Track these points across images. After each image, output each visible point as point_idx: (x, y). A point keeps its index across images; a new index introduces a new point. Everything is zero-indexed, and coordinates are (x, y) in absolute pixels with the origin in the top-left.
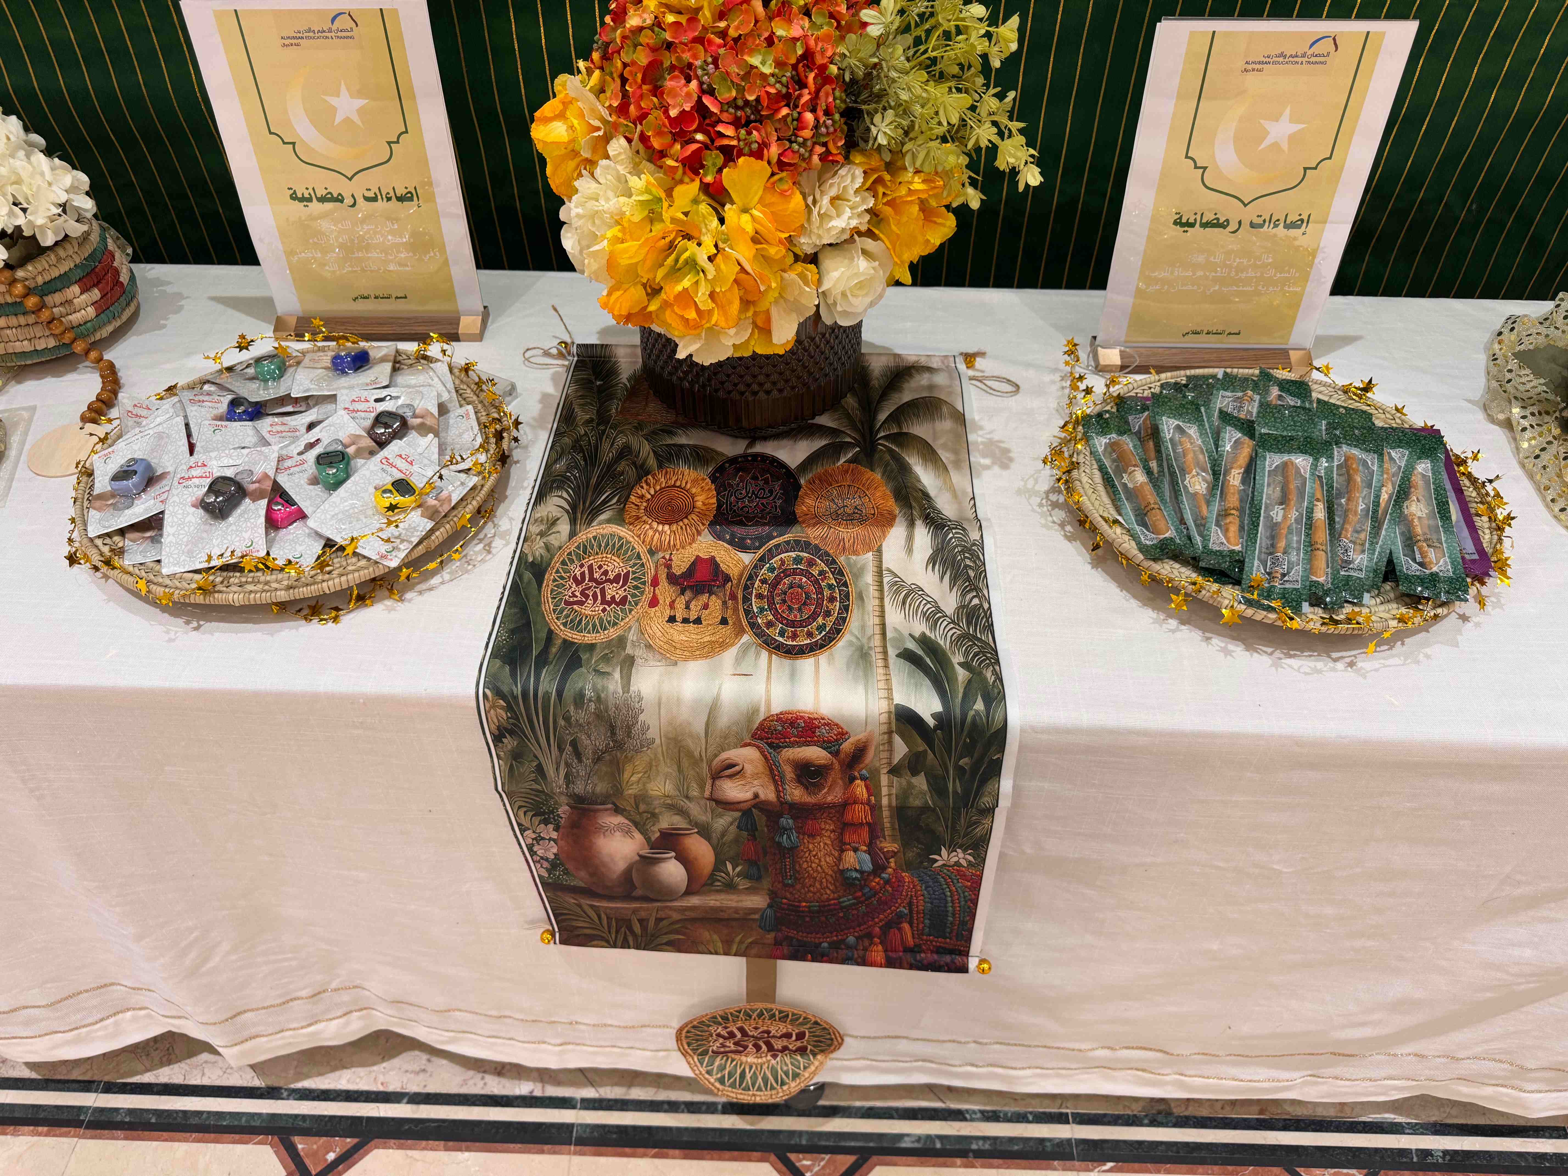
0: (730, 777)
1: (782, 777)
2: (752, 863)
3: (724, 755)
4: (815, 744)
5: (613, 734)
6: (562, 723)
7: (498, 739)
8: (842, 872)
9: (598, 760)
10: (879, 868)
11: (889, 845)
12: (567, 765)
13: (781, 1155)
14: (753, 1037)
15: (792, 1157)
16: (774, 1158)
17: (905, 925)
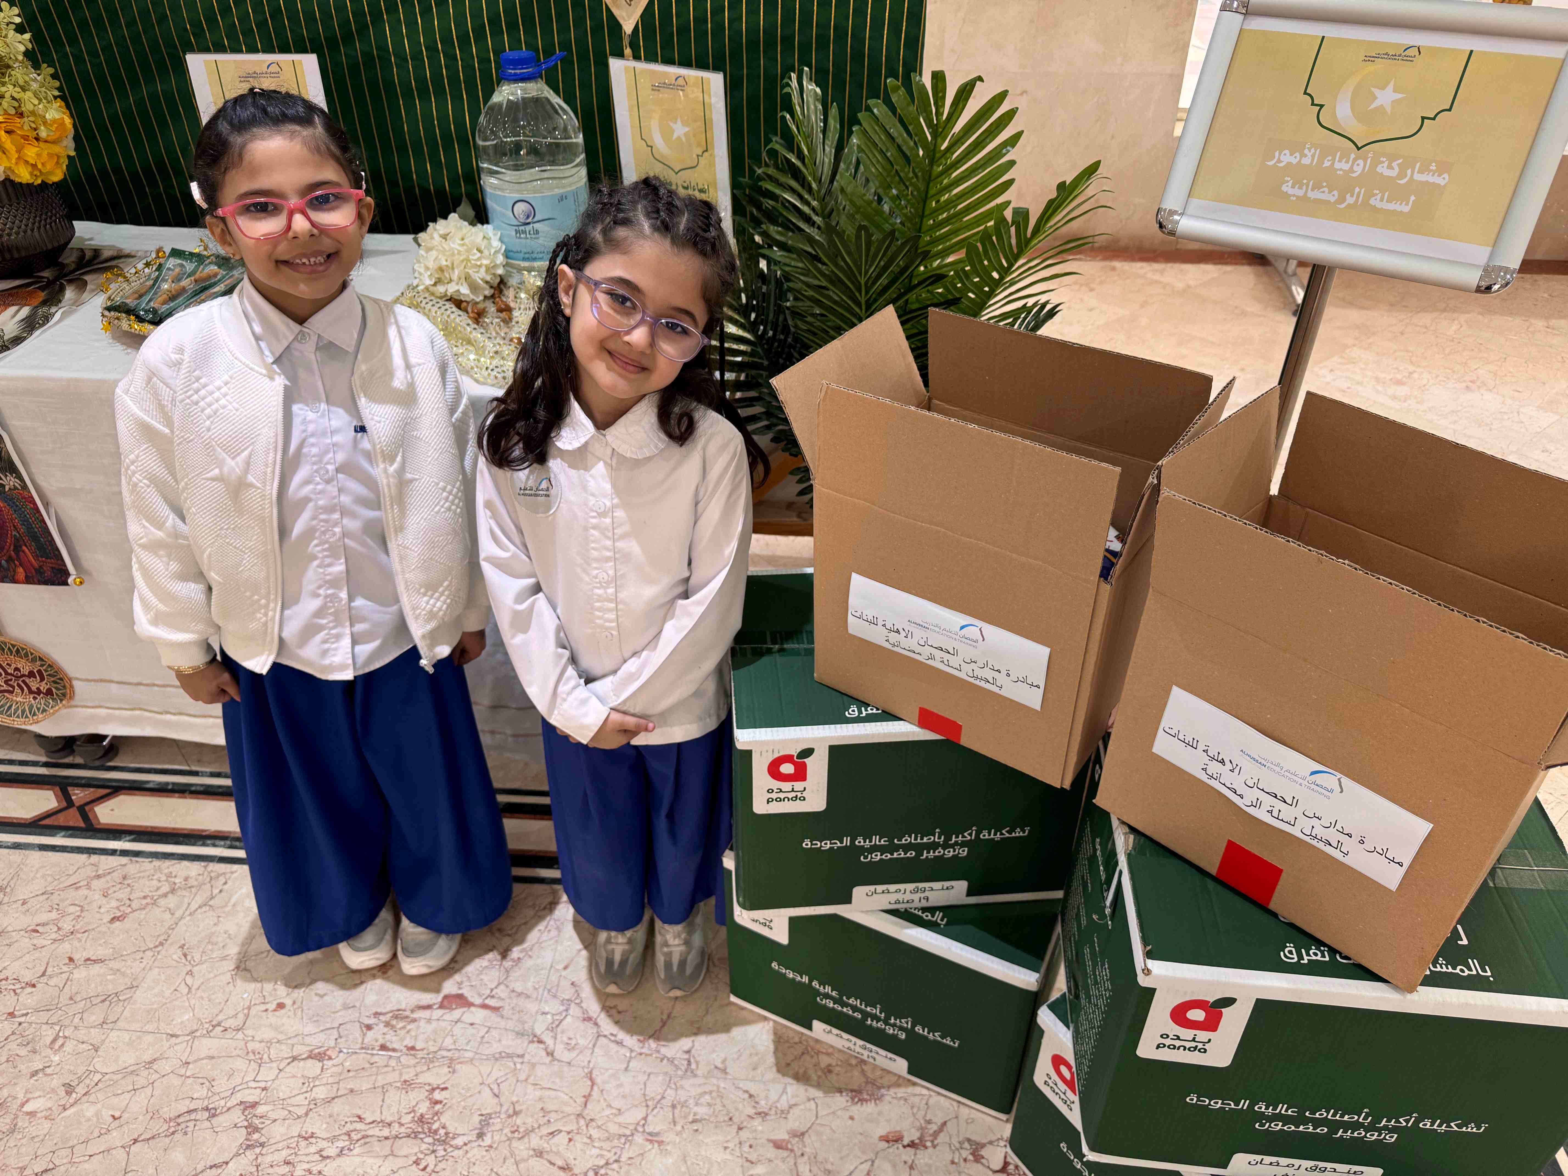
13: (63, 786)
14: (11, 674)
15: (69, 789)
16: (57, 789)
17: (24, 548)
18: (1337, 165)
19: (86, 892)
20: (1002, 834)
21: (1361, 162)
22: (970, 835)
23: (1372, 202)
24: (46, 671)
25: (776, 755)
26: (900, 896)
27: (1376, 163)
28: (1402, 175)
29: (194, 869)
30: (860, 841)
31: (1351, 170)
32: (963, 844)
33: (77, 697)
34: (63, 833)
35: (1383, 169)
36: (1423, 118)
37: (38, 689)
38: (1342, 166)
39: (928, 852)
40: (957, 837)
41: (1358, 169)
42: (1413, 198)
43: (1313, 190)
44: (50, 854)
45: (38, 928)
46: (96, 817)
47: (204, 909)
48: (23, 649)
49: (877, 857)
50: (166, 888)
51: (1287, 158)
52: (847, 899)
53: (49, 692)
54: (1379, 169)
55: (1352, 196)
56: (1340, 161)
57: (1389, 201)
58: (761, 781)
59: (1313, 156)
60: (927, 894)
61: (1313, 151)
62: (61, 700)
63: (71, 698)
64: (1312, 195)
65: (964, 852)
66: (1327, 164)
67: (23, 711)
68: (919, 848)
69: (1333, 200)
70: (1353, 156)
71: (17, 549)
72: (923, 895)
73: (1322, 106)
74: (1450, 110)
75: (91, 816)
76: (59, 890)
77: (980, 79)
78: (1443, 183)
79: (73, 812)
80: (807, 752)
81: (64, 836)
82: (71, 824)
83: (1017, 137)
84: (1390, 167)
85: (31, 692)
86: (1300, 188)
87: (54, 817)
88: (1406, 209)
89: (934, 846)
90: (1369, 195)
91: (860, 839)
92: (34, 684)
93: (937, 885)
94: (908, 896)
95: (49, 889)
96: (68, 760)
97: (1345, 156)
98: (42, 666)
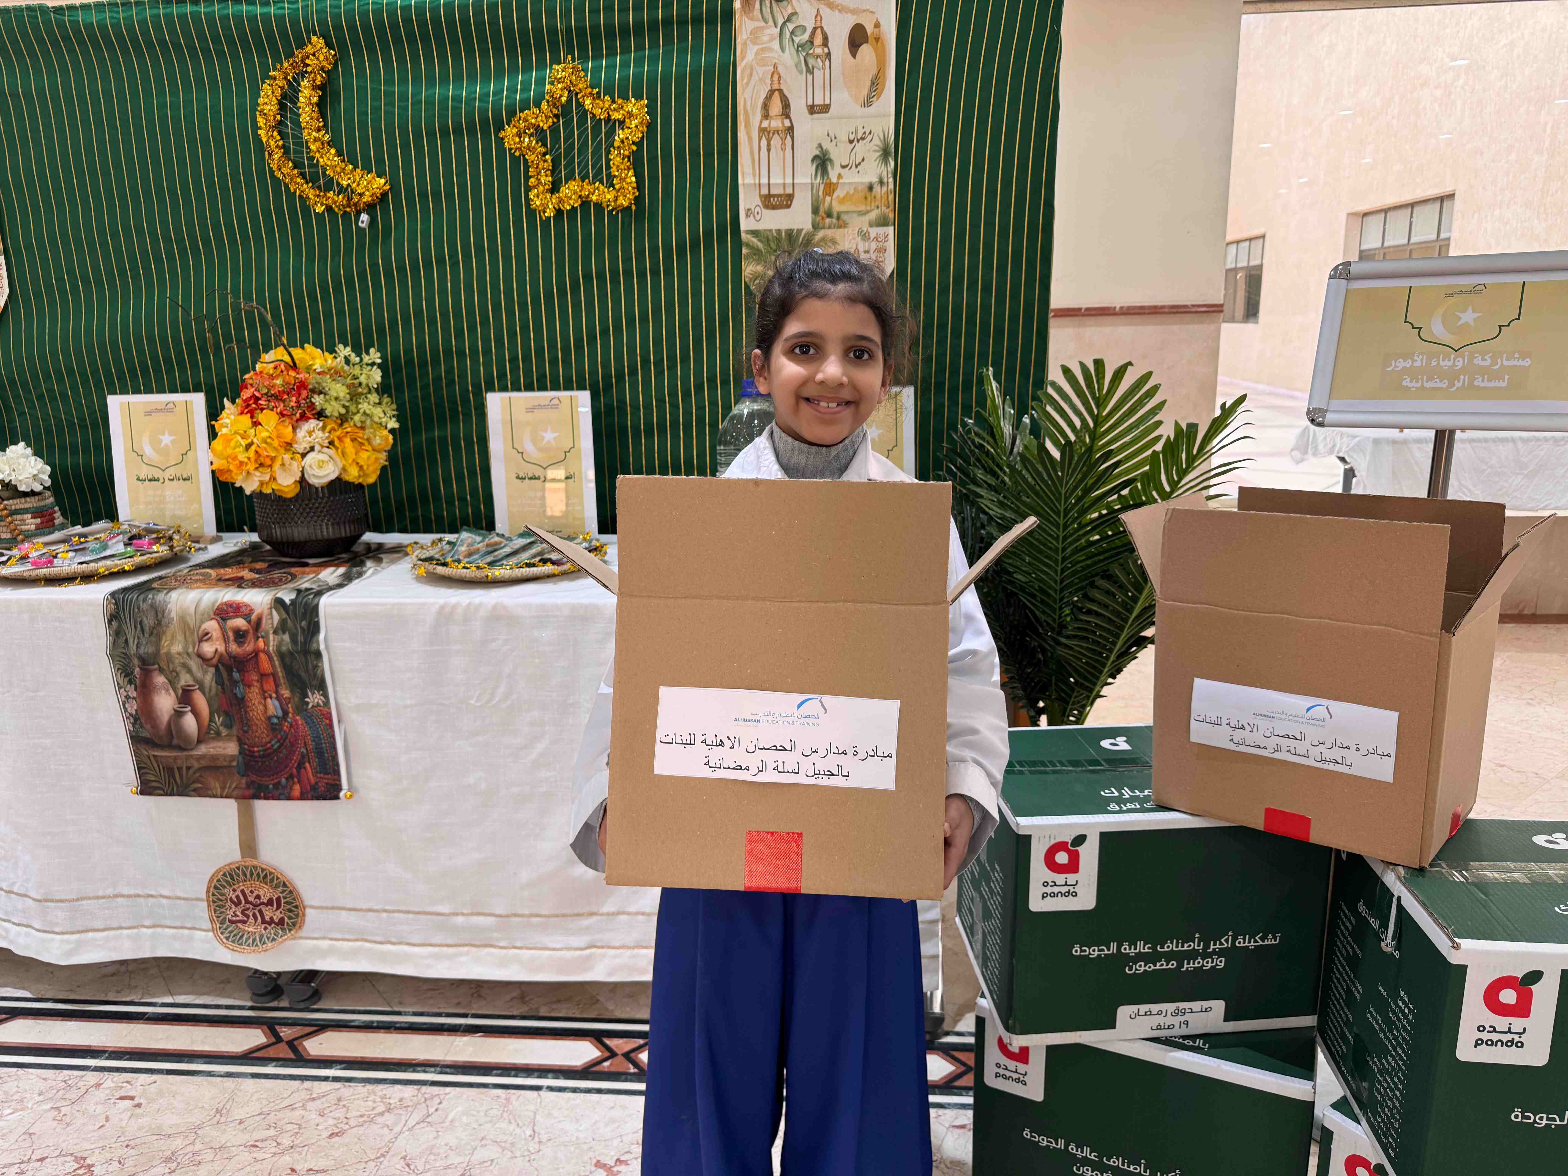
0: (207, 640)
1: (228, 639)
2: (227, 714)
3: (204, 626)
4: (240, 616)
5: (157, 616)
6: (136, 610)
7: (110, 622)
8: (269, 718)
9: (151, 634)
10: (285, 713)
11: (286, 693)
12: (138, 638)
13: (271, 1026)
14: (251, 903)
15: (277, 1027)
16: (265, 1028)
17: (307, 765)
18: (1442, 363)
19: (302, 1112)
20: (1256, 941)
21: (1460, 359)
22: (1227, 941)
23: (1476, 383)
24: (285, 898)
25: (1053, 842)
26: (1160, 1020)
27: (1472, 358)
28: (1494, 363)
29: (409, 1090)
30: (1126, 949)
31: (1454, 365)
32: (1221, 953)
33: (305, 928)
34: (274, 1064)
35: (1478, 361)
36: (1500, 326)
37: (271, 918)
38: (1446, 364)
39: (1188, 963)
40: (1215, 944)
41: (1459, 364)
42: (1507, 377)
43: (1427, 382)
44: (263, 1081)
45: (257, 1144)
46: (305, 1049)
47: (422, 1125)
48: (271, 873)
49: (1141, 968)
50: (381, 1108)
51: (1401, 364)
52: (1110, 1023)
53: (281, 922)
54: (1475, 362)
55: (1459, 381)
56: (1444, 360)
57: (1489, 381)
58: (1038, 871)
59: (1422, 360)
60: (1187, 1017)
61: (1421, 357)
62: (290, 930)
63: (300, 927)
64: (1427, 385)
65: (1220, 963)
66: (1434, 363)
67: (254, 940)
68: (1181, 957)
69: (1444, 386)
70: (1453, 356)
71: (300, 765)
72: (1183, 1019)
73: (1421, 328)
74: (1519, 318)
75: (300, 1049)
76: (275, 1111)
77: (1130, 364)
78: (1527, 365)
79: (283, 1046)
80: (1080, 840)
81: (275, 1066)
82: (281, 1055)
83: (1161, 405)
84: (1483, 359)
85: (264, 921)
86: (1417, 382)
87: (264, 1051)
88: (1504, 384)
89: (1192, 955)
90: (1472, 380)
91: (1126, 945)
92: (268, 913)
93: (1196, 1005)
94: (1170, 1020)
95: (264, 1110)
96: (274, 1004)
97: (1446, 357)
98: (283, 892)
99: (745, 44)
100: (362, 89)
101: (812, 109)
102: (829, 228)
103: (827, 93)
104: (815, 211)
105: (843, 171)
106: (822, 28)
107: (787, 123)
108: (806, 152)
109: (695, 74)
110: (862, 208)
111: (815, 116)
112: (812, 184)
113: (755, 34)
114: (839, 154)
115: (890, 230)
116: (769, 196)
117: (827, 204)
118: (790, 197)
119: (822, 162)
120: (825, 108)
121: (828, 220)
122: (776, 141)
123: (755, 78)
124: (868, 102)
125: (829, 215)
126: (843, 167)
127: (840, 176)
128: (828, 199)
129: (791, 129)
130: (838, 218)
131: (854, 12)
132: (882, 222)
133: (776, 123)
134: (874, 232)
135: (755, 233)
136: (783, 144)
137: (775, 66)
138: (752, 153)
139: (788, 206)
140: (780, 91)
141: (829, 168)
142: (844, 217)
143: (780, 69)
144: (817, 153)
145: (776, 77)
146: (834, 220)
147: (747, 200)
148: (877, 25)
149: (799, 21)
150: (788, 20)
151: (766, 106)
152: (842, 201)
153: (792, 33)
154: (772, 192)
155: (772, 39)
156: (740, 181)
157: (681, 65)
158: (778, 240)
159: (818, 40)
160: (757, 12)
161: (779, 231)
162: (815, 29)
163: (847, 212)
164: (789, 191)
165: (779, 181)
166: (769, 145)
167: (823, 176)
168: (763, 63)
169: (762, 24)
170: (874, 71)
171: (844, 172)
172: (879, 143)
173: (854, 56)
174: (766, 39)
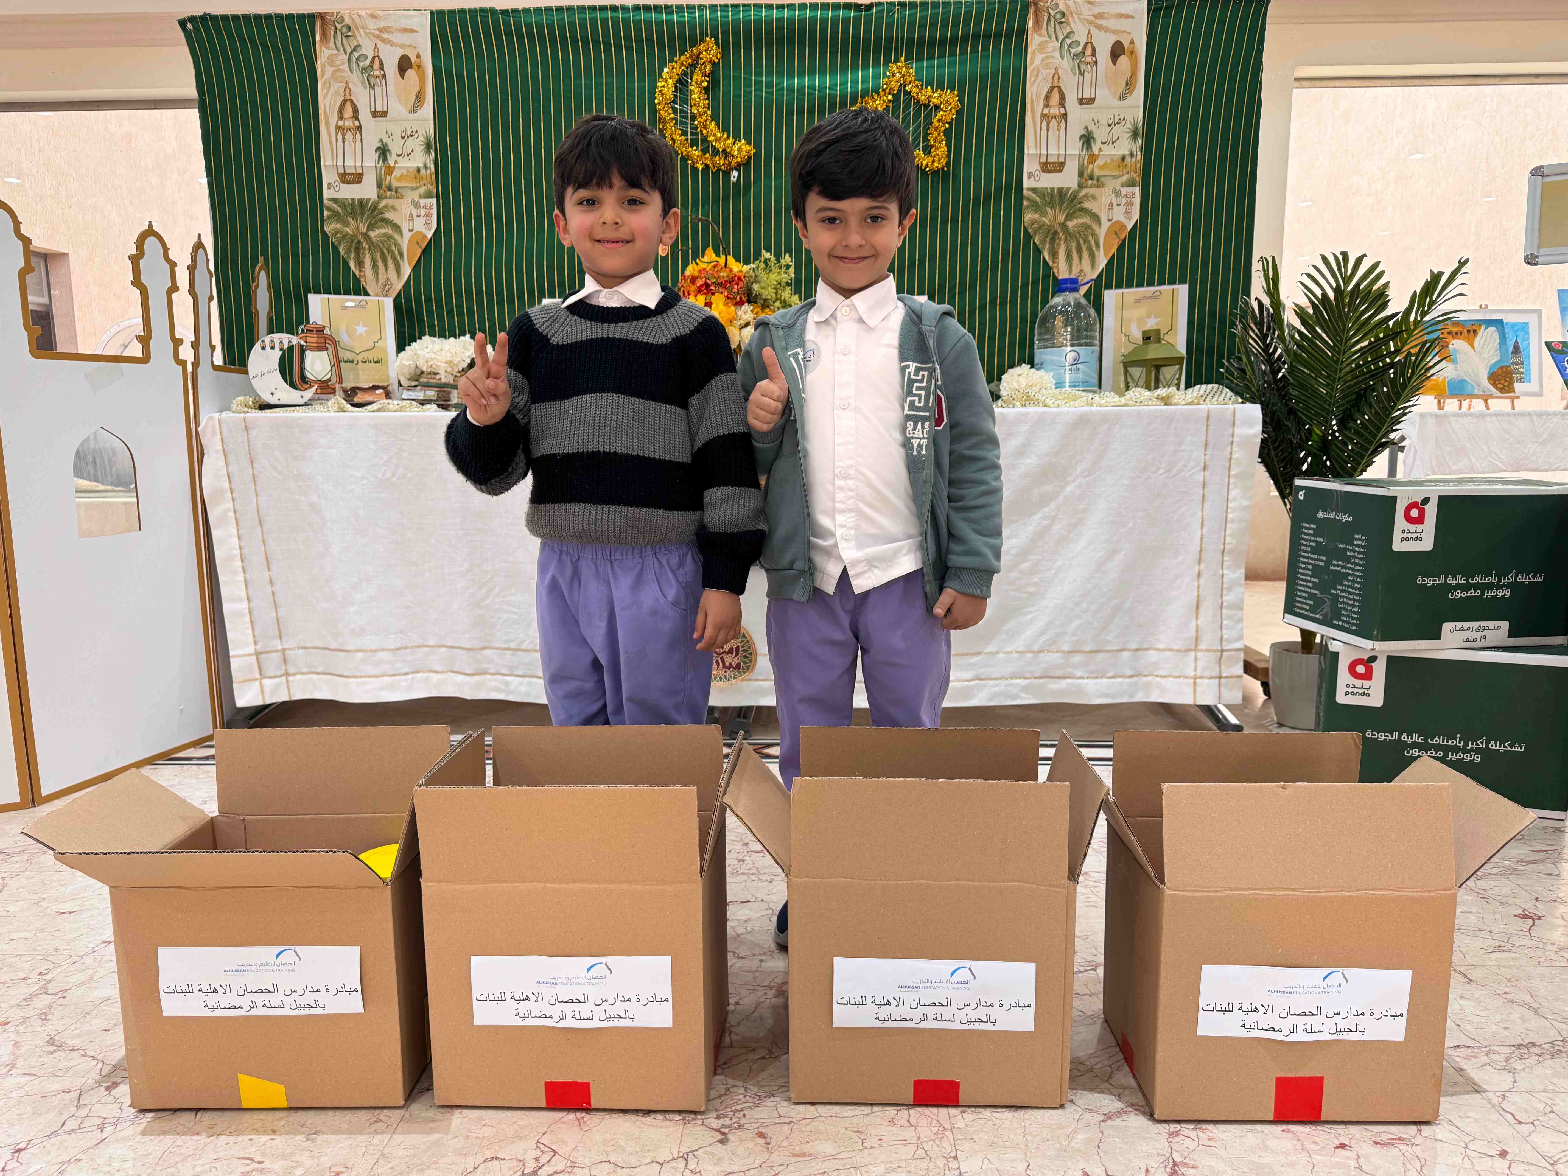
20: (1529, 579)
22: (1512, 577)
25: (1409, 501)
26: (1468, 634)
30: (1450, 580)
32: (1508, 586)
39: (1488, 592)
40: (1504, 579)
49: (1459, 594)
52: (1438, 635)
60: (1485, 633)
65: (1507, 593)
68: (1483, 587)
72: (1483, 634)
77: (1365, 255)
80: (1426, 500)
89: (1490, 586)
91: (1450, 577)
93: (1491, 624)
94: (1474, 634)
99: (1034, 53)
100: (737, 79)
101: (1081, 101)
102: (1091, 187)
103: (1093, 90)
104: (1081, 174)
105: (1102, 146)
106: (1091, 43)
107: (1062, 111)
108: (1075, 132)
109: (995, 75)
110: (1117, 173)
111: (1083, 106)
112: (1080, 155)
113: (1042, 47)
114: (1100, 134)
115: (1137, 190)
116: (1047, 163)
117: (1089, 170)
118: (1062, 164)
119: (1087, 139)
120: (1091, 101)
121: (1090, 182)
122: (1054, 123)
123: (1040, 78)
124: (1123, 97)
125: (1091, 178)
126: (1103, 143)
127: (1100, 150)
128: (1091, 166)
129: (1065, 116)
130: (1098, 180)
131: (1115, 32)
132: (1131, 184)
133: (1054, 111)
134: (1124, 191)
135: (1034, 190)
136: (1059, 126)
137: (1056, 70)
138: (1035, 132)
139: (1060, 171)
140: (1059, 87)
141: (1093, 144)
142: (1102, 179)
143: (1060, 72)
144: (1084, 132)
145: (1056, 76)
146: (1095, 182)
147: (1030, 166)
148: (1132, 42)
149: (1076, 38)
150: (1067, 37)
151: (1047, 98)
152: (1101, 168)
153: (1069, 46)
154: (1049, 161)
155: (1054, 50)
156: (1026, 152)
157: (984, 67)
158: (1052, 195)
159: (1089, 51)
160: (1044, 31)
161: (1053, 189)
162: (1087, 43)
163: (1104, 176)
164: (1062, 160)
165: (1054, 152)
166: (1048, 126)
167: (1087, 150)
168: (1047, 66)
169: (1048, 39)
170: (1130, 75)
171: (1104, 147)
172: (1130, 127)
173: (1114, 63)
174: (1050, 49)
